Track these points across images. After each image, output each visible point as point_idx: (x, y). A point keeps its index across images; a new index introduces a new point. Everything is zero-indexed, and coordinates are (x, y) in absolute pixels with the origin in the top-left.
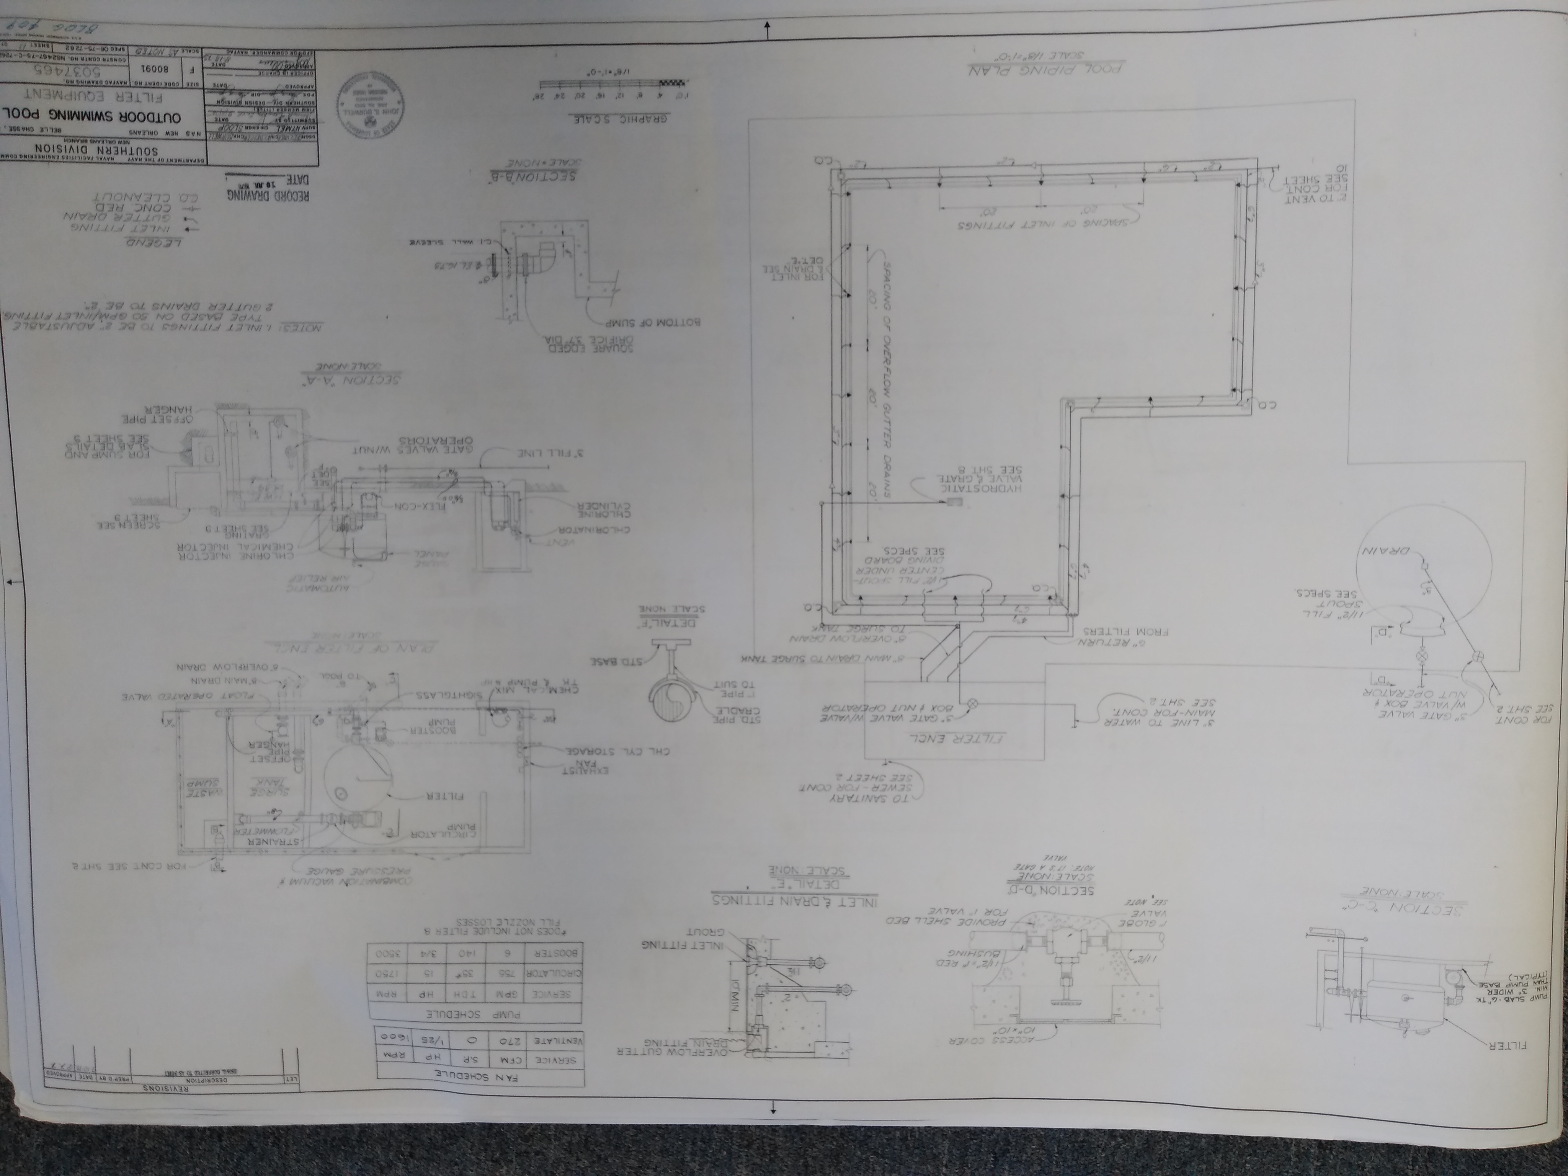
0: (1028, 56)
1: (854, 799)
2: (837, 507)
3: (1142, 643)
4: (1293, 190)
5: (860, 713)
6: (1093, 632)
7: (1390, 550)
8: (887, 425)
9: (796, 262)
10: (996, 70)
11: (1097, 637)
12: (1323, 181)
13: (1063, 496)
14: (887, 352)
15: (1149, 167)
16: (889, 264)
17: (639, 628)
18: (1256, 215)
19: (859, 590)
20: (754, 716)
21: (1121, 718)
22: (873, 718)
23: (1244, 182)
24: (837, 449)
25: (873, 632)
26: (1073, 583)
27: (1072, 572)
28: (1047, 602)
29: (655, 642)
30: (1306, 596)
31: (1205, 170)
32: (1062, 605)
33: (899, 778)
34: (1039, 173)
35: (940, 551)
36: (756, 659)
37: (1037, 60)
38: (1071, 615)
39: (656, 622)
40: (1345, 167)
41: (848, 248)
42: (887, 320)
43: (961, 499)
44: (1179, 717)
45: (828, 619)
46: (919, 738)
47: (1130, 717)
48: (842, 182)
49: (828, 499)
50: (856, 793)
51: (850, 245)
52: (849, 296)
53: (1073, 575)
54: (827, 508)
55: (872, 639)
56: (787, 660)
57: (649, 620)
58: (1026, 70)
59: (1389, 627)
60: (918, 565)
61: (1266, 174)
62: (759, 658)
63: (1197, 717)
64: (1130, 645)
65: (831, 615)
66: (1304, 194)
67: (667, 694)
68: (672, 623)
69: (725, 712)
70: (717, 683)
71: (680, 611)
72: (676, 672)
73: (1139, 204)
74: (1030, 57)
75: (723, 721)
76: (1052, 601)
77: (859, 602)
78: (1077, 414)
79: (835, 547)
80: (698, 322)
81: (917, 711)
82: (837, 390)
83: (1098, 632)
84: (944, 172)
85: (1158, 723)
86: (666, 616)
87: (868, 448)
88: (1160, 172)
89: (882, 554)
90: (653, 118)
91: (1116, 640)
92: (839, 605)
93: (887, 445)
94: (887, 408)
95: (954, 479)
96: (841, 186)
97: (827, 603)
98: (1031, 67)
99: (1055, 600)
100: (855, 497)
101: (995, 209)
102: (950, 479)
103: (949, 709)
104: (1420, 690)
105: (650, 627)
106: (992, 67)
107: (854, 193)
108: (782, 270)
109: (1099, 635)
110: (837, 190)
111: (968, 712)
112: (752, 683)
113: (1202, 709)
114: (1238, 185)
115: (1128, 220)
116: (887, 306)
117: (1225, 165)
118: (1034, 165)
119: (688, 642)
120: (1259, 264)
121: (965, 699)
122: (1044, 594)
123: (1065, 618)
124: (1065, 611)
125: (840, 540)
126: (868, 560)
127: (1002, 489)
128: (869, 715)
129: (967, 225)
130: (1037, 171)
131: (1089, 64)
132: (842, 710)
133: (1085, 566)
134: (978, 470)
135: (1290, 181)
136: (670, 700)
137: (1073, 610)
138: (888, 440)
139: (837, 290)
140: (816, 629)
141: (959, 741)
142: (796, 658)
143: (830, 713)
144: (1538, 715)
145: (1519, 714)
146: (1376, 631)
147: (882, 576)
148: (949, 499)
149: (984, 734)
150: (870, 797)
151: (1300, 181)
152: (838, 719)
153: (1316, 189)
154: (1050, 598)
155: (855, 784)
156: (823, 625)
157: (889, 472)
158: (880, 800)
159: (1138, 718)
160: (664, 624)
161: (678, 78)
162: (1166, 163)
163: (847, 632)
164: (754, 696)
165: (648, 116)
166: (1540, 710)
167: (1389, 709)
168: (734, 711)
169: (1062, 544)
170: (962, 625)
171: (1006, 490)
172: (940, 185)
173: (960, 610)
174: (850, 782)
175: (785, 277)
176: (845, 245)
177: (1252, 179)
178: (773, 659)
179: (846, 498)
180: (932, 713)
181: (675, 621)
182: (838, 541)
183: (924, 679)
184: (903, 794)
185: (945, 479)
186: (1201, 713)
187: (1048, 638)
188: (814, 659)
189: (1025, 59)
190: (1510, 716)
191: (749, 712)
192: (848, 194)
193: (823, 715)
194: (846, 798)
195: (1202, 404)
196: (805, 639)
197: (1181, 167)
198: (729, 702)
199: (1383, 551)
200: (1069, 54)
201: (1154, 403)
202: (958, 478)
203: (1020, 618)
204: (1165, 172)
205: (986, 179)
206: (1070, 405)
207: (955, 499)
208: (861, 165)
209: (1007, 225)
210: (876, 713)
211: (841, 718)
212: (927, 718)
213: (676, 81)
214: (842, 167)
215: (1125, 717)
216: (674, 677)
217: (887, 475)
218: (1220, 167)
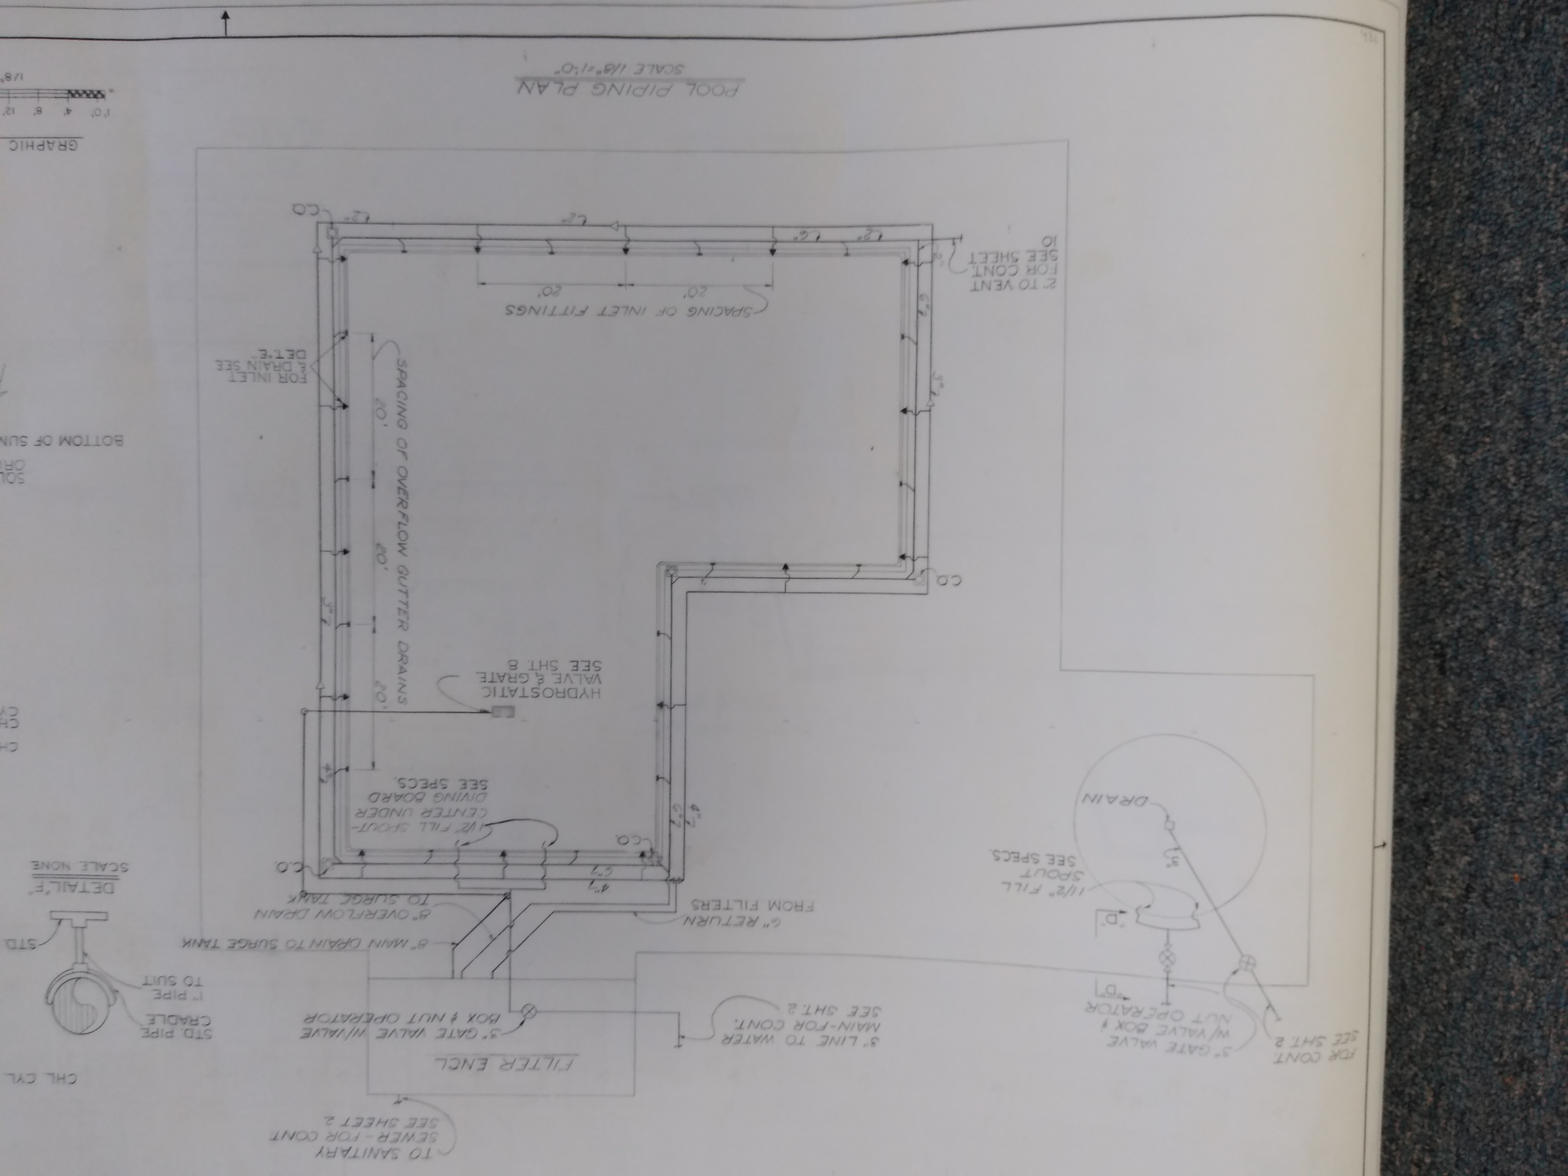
0: (602, 68)
1: (352, 1153)
2: (328, 717)
3: (776, 922)
4: (981, 270)
5: (361, 1026)
6: (705, 906)
7: (1121, 799)
8: (403, 597)
9: (265, 356)
10: (558, 86)
11: (711, 913)
12: (1024, 258)
13: (661, 705)
14: (402, 489)
15: (780, 234)
16: (404, 362)
17: (31, 893)
18: (930, 307)
19: (359, 841)
20: (203, 1029)
21: (746, 1033)
22: (380, 1033)
23: (913, 258)
24: (328, 630)
25: (380, 904)
26: (677, 832)
27: (675, 817)
28: (639, 861)
29: (55, 915)
30: (1006, 860)
31: (859, 240)
32: (661, 865)
33: (418, 1123)
34: (622, 237)
35: (481, 785)
36: (203, 943)
37: (616, 74)
38: (673, 880)
39: (56, 885)
40: (1053, 240)
41: (343, 338)
42: (402, 444)
43: (512, 708)
44: (828, 1031)
45: (313, 885)
46: (449, 1063)
47: (758, 1032)
48: (334, 242)
49: (313, 705)
50: (355, 1145)
51: (346, 333)
52: (345, 406)
53: (677, 822)
54: (312, 717)
55: (379, 914)
56: (250, 945)
57: (46, 881)
58: (601, 88)
59: (1122, 912)
60: (447, 805)
61: (944, 248)
62: (210, 941)
63: (855, 1032)
64: (759, 924)
65: (316, 878)
66: (996, 277)
67: (72, 992)
68: (79, 888)
69: (159, 1021)
70: (146, 977)
71: (91, 870)
72: (86, 960)
73: (767, 286)
74: (607, 70)
75: (155, 1035)
76: (645, 860)
77: (358, 860)
78: (681, 587)
79: (323, 777)
80: (119, 441)
81: (446, 1022)
82: (328, 545)
83: (712, 905)
84: (485, 232)
85: (798, 1041)
86: (69, 877)
87: (374, 631)
88: (795, 240)
89: (393, 788)
90: (57, 144)
91: (739, 917)
92: (328, 864)
93: (402, 625)
94: (403, 572)
95: (502, 678)
96: (333, 246)
97: (311, 860)
98: (608, 85)
99: (651, 857)
100: (355, 703)
101: (559, 287)
102: (496, 678)
103: (493, 1019)
104: (1164, 1009)
105: (48, 893)
106: (552, 84)
107: (351, 259)
108: (244, 367)
109: (714, 909)
110: (326, 252)
111: (522, 1023)
112: (199, 979)
113: (863, 1021)
114: (906, 262)
115: (751, 308)
116: (402, 424)
117: (888, 233)
118: (615, 226)
119: (102, 916)
120: (936, 376)
121: (517, 1005)
122: (633, 849)
123: (664, 885)
124: (664, 875)
125: (332, 766)
126: (374, 796)
127: (572, 693)
128: (374, 1029)
129: (519, 309)
130: (621, 234)
131: (692, 83)
132: (334, 1021)
133: (693, 807)
134: (536, 666)
135: (979, 258)
136: (77, 1003)
137: (675, 873)
138: (403, 618)
139: (327, 398)
140: (293, 900)
141: (508, 1067)
142: (263, 944)
143: (315, 1026)
144: (1336, 1049)
145: (1307, 1048)
146: (1102, 916)
147: (394, 820)
148: (494, 707)
149: (547, 1056)
150: (375, 1151)
151: (991, 258)
152: (328, 1035)
153: (1013, 270)
154: (642, 855)
155: (354, 1132)
156: (304, 894)
157: (405, 666)
158: (389, 1156)
159: (770, 1033)
160: (68, 888)
161: (95, 87)
162: (804, 229)
163: (342, 904)
164: (201, 999)
165: (51, 140)
166: (1338, 1041)
167: (1121, 1034)
168: (173, 1020)
169: (661, 776)
170: (515, 895)
171: (579, 695)
172: (478, 249)
173: (510, 872)
174: (345, 1129)
175: (250, 377)
176: (339, 333)
177: (925, 255)
178: (229, 944)
179: (341, 704)
180: (468, 1026)
181: (84, 884)
182: (327, 768)
183: (457, 974)
184: (424, 1147)
185: (489, 678)
186: (860, 1027)
187: (639, 915)
188: (291, 944)
189: (599, 72)
190: (1295, 1052)
191: (195, 1022)
192: (343, 259)
193: (304, 1029)
194: (339, 1153)
195: (858, 576)
196: (278, 914)
197: (826, 234)
198: (164, 1007)
199: (1112, 800)
200: (663, 68)
201: (791, 573)
202: (507, 677)
203: (599, 885)
204: (802, 241)
205: (545, 243)
206: (671, 572)
207: (504, 707)
208: (362, 218)
209: (577, 311)
210: (384, 1025)
211: (333, 1033)
212: (462, 1034)
213: (92, 92)
214: (334, 220)
215: (754, 1032)
216: (83, 968)
217: (402, 671)
218: (881, 237)
